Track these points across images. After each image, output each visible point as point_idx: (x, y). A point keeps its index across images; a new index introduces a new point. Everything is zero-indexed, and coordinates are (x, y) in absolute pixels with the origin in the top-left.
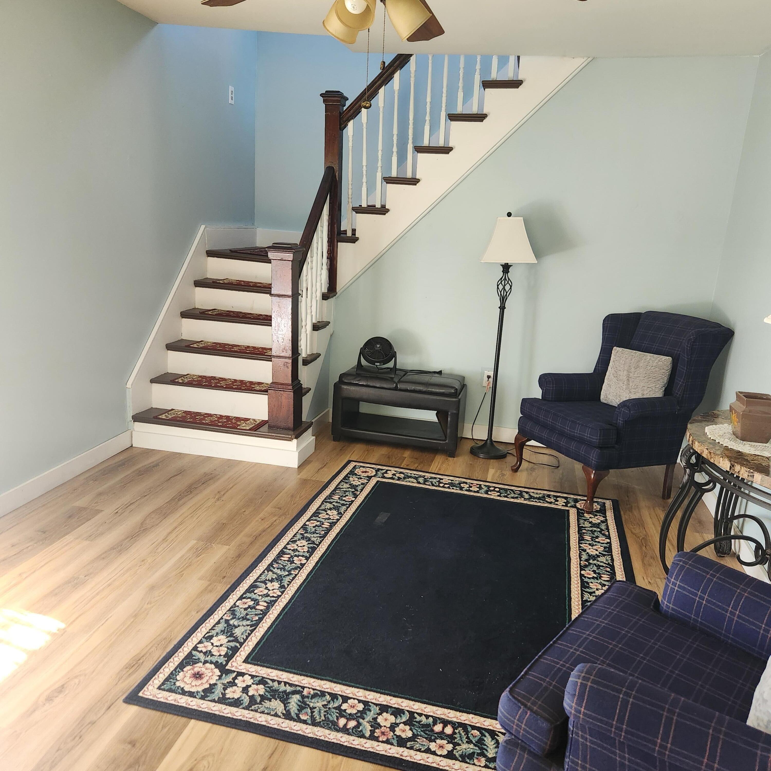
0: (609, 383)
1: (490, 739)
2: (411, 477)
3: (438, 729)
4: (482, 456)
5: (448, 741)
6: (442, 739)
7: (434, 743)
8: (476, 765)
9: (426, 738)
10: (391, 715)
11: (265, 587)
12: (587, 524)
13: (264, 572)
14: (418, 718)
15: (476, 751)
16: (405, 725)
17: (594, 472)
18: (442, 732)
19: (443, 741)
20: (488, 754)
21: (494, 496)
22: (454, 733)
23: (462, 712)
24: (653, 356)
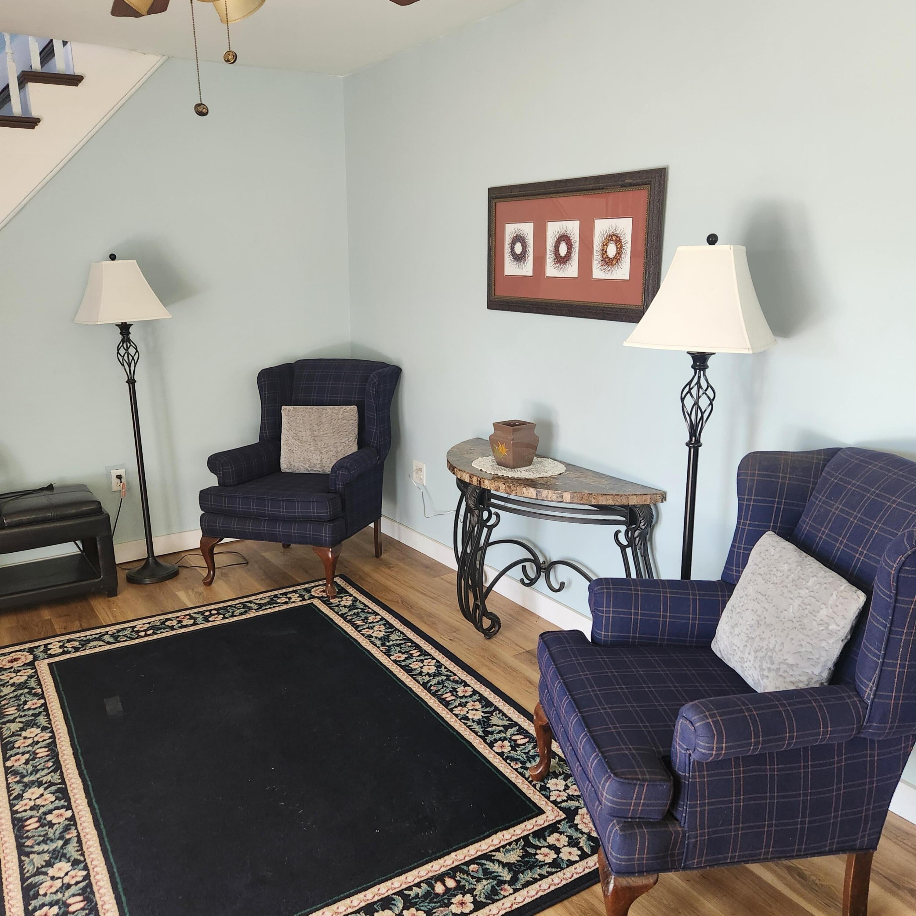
0: (289, 448)
1: (491, 864)
2: (89, 641)
3: (441, 889)
4: (148, 581)
5: (461, 893)
6: (455, 896)
7: (452, 906)
8: (507, 896)
9: (441, 906)
10: (383, 910)
11: (49, 879)
12: (345, 610)
13: (21, 862)
14: (412, 893)
15: (493, 884)
16: (408, 910)
17: (331, 550)
18: (447, 890)
19: (457, 897)
20: (505, 879)
21: (218, 621)
22: (458, 882)
23: (443, 857)
24: (334, 408)
